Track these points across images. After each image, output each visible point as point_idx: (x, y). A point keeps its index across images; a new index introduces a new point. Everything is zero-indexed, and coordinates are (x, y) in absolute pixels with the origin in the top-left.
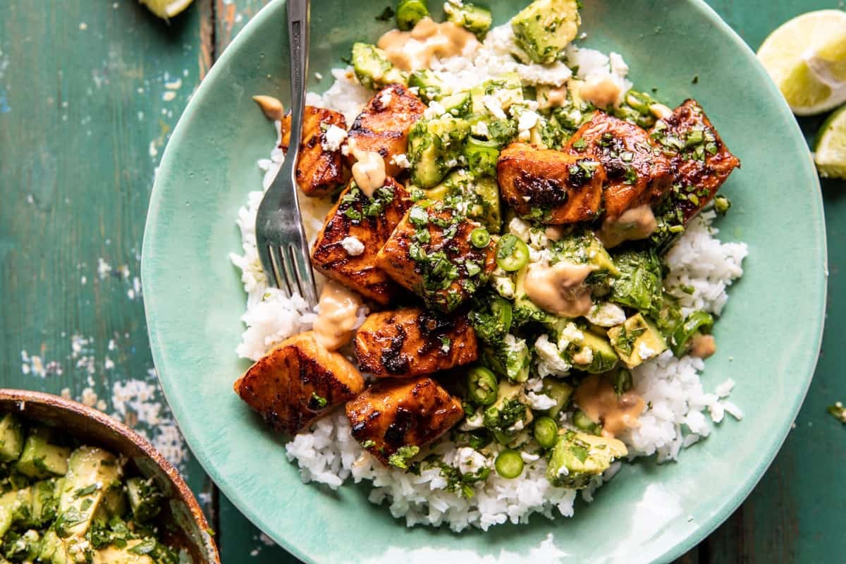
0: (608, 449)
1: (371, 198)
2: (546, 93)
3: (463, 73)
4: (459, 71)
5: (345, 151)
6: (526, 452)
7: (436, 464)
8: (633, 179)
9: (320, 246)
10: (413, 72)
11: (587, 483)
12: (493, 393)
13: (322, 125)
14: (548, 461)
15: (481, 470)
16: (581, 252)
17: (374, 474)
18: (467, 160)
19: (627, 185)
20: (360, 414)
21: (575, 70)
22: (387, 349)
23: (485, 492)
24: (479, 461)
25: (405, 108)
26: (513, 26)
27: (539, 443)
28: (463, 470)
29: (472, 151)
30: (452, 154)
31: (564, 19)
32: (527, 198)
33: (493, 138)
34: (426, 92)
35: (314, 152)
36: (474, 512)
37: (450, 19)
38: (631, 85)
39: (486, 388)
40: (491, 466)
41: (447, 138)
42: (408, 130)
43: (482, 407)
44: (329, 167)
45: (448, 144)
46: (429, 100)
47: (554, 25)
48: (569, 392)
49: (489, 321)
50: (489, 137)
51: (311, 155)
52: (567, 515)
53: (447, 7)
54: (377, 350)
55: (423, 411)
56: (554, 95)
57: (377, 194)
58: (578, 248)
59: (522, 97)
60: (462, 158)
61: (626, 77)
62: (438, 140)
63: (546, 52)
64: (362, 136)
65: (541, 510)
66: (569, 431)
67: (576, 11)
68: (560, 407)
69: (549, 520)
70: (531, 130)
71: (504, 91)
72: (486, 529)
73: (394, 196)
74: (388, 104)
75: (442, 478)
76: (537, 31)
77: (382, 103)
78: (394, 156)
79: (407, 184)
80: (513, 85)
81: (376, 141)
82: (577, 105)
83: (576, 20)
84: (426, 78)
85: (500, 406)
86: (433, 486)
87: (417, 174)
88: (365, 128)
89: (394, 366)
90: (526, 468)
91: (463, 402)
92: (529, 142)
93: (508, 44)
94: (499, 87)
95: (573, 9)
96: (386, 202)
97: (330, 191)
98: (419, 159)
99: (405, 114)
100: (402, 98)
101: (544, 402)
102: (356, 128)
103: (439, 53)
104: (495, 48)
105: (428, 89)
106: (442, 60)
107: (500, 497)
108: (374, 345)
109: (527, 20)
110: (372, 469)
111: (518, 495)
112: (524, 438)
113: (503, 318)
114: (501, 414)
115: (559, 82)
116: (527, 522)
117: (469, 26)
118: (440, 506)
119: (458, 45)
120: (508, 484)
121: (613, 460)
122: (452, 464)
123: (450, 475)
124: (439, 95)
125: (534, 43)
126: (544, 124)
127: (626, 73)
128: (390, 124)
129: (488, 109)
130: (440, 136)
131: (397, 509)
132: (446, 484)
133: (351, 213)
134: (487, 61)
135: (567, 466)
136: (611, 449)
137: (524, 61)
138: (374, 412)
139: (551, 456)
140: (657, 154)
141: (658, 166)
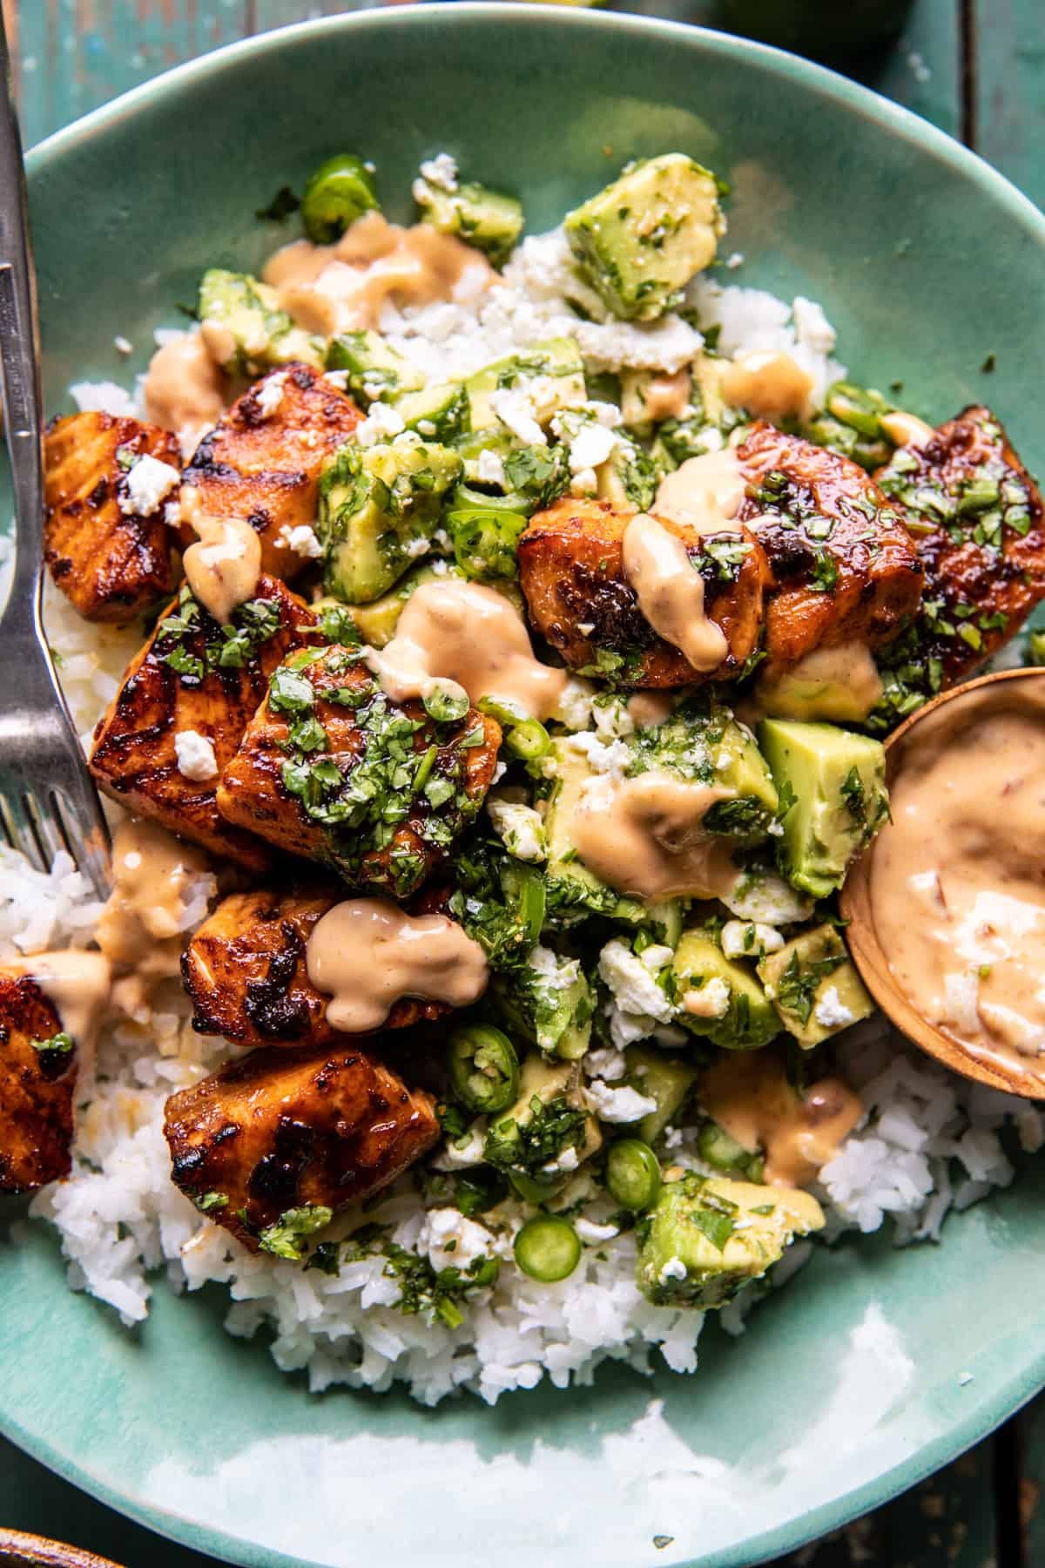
0: (778, 1216)
1: (227, 628)
2: (643, 387)
3: (456, 340)
4: (447, 338)
5: (173, 515)
6: (590, 1220)
7: (377, 1246)
8: (829, 578)
9: (107, 737)
10: (337, 336)
11: (730, 1295)
12: (507, 1087)
13: (122, 456)
14: (642, 1243)
15: (478, 1264)
16: (698, 755)
17: (231, 1270)
18: (452, 537)
19: (815, 594)
20: (194, 1130)
21: (711, 338)
22: (260, 980)
23: (493, 1311)
24: (474, 1240)
25: (315, 417)
26: (568, 230)
27: (617, 1200)
28: (438, 1262)
29: (460, 517)
30: (418, 527)
31: (684, 220)
32: (586, 628)
33: (515, 490)
34: (364, 382)
35: (102, 519)
36: (467, 1359)
37: (427, 218)
38: (840, 373)
39: (492, 1073)
40: (505, 1252)
41: (405, 487)
42: (319, 470)
43: (484, 1117)
44: (135, 552)
45: (409, 501)
46: (370, 401)
47: (661, 232)
48: (688, 1082)
49: (497, 915)
50: (507, 486)
51: (94, 525)
52: (681, 1370)
53: (421, 191)
54: (236, 981)
55: (341, 1124)
56: (659, 392)
57: (239, 616)
58: (692, 745)
59: (583, 395)
60: (441, 535)
61: (831, 355)
62: (384, 493)
63: (642, 293)
64: (213, 482)
65: (623, 1353)
66: (690, 1173)
67: (714, 202)
68: (665, 1118)
69: (643, 1375)
70: (599, 470)
71: (541, 381)
72: (492, 1399)
73: (279, 623)
74: (274, 410)
75: (388, 1280)
76: (621, 244)
77: (260, 408)
78: (285, 529)
79: (317, 595)
80: (564, 367)
81: (242, 495)
82: (713, 415)
83: (714, 223)
84: (366, 349)
85: (522, 1115)
86: (367, 1300)
87: (339, 570)
88: (222, 463)
89: (273, 1019)
90: (588, 1257)
91: (439, 1104)
92: (595, 497)
93: (558, 274)
94: (532, 372)
95: (707, 196)
96: (260, 635)
97: (140, 609)
98: (341, 536)
99: (313, 432)
100: (308, 396)
101: (627, 1105)
102: (202, 463)
103: (399, 296)
104: (530, 283)
105: (369, 376)
106: (408, 310)
107: (525, 1326)
108: (229, 971)
109: (596, 219)
110: (228, 1259)
111: (567, 1321)
112: (583, 1188)
113: (524, 912)
114: (525, 1135)
115: (673, 362)
116: (589, 1381)
117: (468, 234)
118: (387, 1345)
119: (443, 278)
120: (543, 1295)
121: (790, 1240)
122: (415, 1248)
123: (407, 1273)
124: (393, 390)
125: (613, 271)
126: (631, 455)
127: (830, 346)
128: (279, 455)
129: (503, 423)
130: (388, 484)
131: (288, 1350)
132: (398, 1293)
133: (180, 659)
134: (510, 314)
135: (682, 1259)
136: (786, 1214)
137: (595, 314)
138: (227, 1124)
139: (647, 1233)
140: (888, 524)
141: (889, 553)
